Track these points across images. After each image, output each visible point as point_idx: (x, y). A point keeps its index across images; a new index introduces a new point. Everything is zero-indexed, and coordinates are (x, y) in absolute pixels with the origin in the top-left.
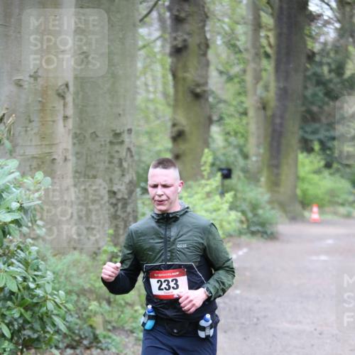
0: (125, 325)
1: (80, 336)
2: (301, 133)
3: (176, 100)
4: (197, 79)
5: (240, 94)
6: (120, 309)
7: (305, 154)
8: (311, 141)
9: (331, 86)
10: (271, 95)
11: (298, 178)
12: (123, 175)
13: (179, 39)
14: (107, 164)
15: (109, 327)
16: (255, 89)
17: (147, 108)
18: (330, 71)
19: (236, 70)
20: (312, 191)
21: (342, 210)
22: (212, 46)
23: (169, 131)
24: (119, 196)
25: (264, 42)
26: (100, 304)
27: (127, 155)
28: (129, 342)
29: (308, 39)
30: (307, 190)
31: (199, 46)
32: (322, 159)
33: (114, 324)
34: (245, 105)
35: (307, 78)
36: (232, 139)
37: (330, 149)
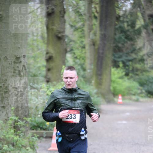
2: (113, 57)
3: (48, 40)
4: (59, 29)
5: (81, 37)
6: (19, 149)
7: (115, 69)
8: (118, 61)
9: (128, 33)
10: (98, 38)
11: (111, 81)
13: (50, 8)
14: (12, 74)
16: (89, 35)
17: (33, 44)
18: (128, 26)
19: (79, 25)
20: (119, 87)
21: (134, 98)
22: (67, 12)
23: (45, 56)
25: (94, 10)
26: (9, 146)
27: (23, 69)
30: (116, 87)
31: (60, 12)
32: (123, 71)
34: (84, 43)
35: (116, 29)
36: (77, 61)
37: (127, 66)
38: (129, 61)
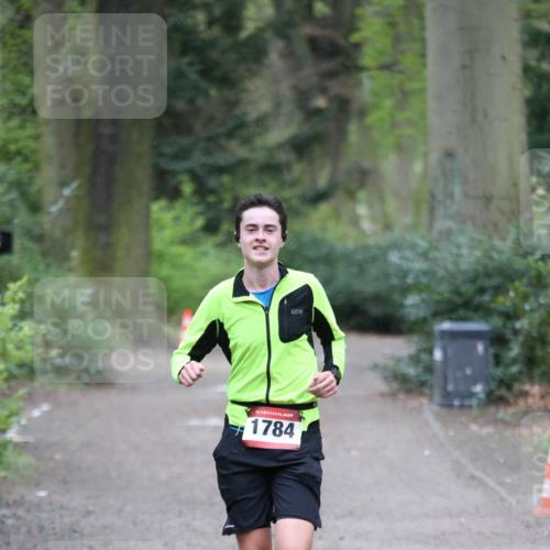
7: (162, 203)
8: (174, 173)
9: (214, 55)
11: (150, 254)
18: (211, 23)
32: (198, 213)
37: (212, 191)
38: (221, 170)
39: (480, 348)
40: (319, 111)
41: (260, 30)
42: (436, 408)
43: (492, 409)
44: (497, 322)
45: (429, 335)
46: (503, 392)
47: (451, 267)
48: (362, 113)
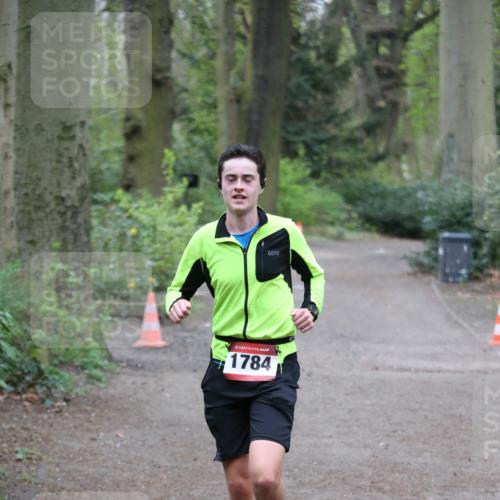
0: (75, 360)
1: (22, 370)
2: (282, 133)
5: (207, 82)
7: (287, 160)
8: (295, 143)
9: (320, 75)
10: (248, 84)
12: (74, 178)
14: (54, 164)
15: (56, 362)
16: (227, 78)
18: (319, 57)
19: (201, 53)
21: (331, 230)
23: (121, 125)
24: (69, 203)
25: (238, 18)
27: (78, 153)
28: (80, 380)
29: (293, 15)
30: (289, 204)
31: (160, 21)
32: (307, 166)
33: (61, 358)
34: (214, 96)
35: (291, 64)
36: (196, 138)
37: (317, 154)
38: (321, 142)
39: (465, 248)
40: (380, 109)
41: (347, 63)
42: (439, 282)
43: (471, 284)
44: (476, 233)
45: (436, 240)
46: (478, 274)
47: (450, 201)
48: (406, 110)
